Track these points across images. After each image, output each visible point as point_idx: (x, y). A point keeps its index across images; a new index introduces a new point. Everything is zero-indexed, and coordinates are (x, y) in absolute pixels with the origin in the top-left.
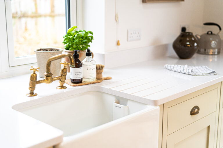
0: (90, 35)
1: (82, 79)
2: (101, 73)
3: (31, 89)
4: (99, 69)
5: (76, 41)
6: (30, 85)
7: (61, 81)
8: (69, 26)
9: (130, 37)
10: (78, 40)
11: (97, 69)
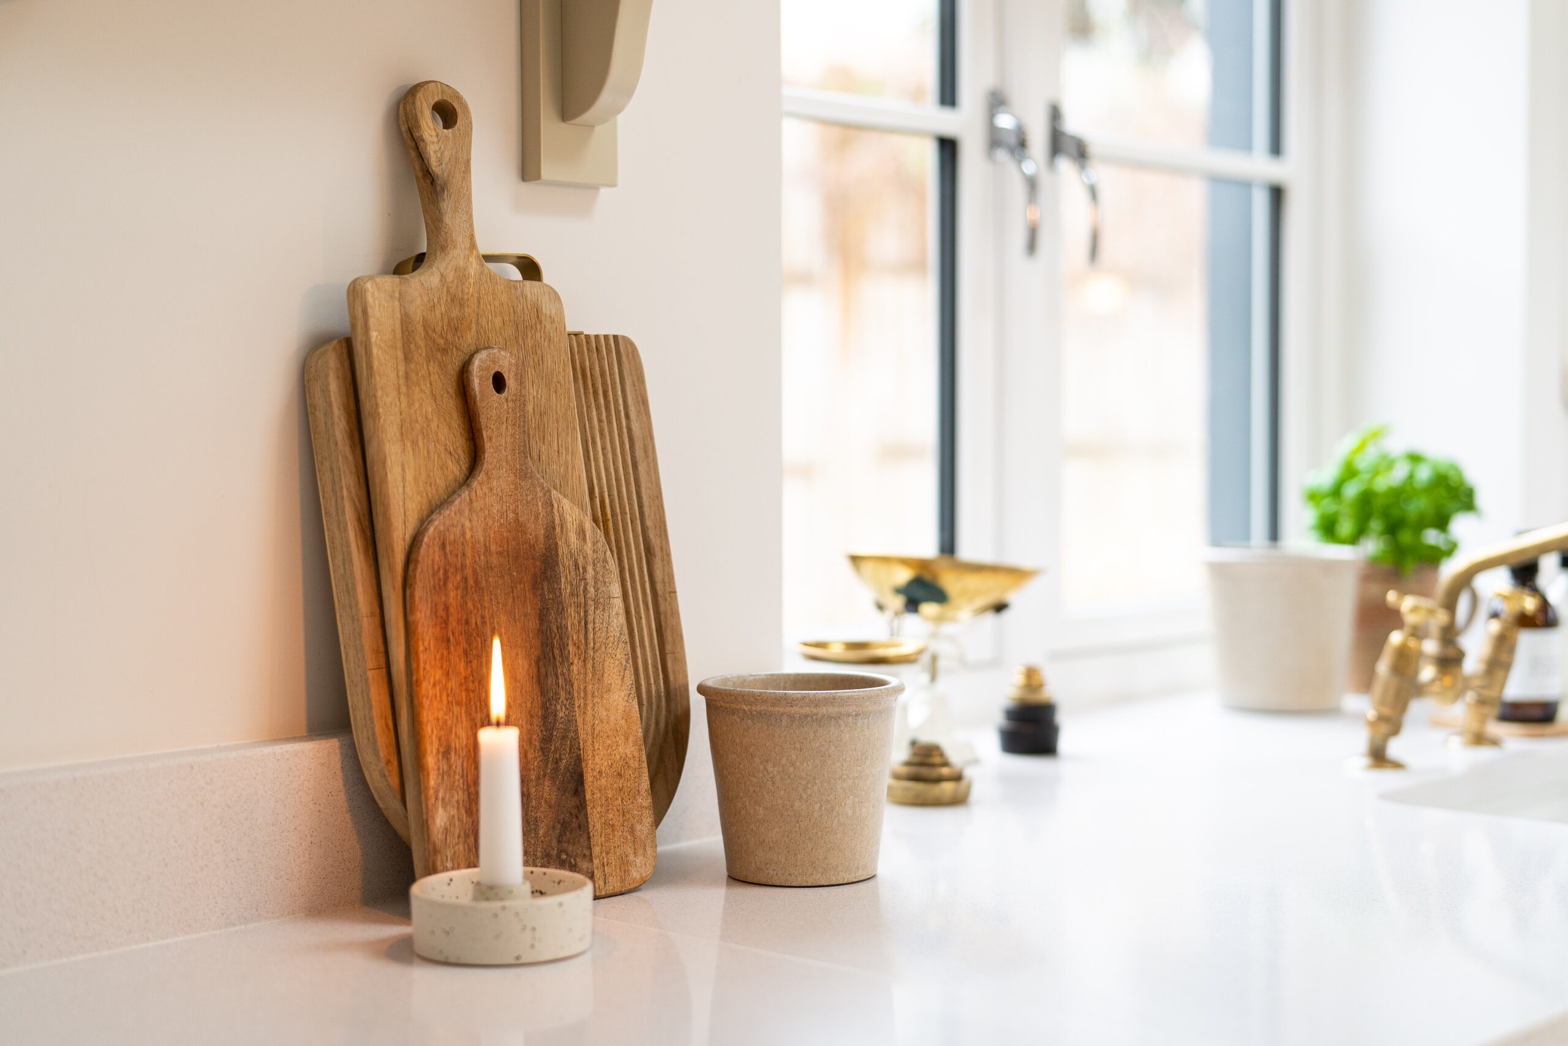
1: (1557, 703)
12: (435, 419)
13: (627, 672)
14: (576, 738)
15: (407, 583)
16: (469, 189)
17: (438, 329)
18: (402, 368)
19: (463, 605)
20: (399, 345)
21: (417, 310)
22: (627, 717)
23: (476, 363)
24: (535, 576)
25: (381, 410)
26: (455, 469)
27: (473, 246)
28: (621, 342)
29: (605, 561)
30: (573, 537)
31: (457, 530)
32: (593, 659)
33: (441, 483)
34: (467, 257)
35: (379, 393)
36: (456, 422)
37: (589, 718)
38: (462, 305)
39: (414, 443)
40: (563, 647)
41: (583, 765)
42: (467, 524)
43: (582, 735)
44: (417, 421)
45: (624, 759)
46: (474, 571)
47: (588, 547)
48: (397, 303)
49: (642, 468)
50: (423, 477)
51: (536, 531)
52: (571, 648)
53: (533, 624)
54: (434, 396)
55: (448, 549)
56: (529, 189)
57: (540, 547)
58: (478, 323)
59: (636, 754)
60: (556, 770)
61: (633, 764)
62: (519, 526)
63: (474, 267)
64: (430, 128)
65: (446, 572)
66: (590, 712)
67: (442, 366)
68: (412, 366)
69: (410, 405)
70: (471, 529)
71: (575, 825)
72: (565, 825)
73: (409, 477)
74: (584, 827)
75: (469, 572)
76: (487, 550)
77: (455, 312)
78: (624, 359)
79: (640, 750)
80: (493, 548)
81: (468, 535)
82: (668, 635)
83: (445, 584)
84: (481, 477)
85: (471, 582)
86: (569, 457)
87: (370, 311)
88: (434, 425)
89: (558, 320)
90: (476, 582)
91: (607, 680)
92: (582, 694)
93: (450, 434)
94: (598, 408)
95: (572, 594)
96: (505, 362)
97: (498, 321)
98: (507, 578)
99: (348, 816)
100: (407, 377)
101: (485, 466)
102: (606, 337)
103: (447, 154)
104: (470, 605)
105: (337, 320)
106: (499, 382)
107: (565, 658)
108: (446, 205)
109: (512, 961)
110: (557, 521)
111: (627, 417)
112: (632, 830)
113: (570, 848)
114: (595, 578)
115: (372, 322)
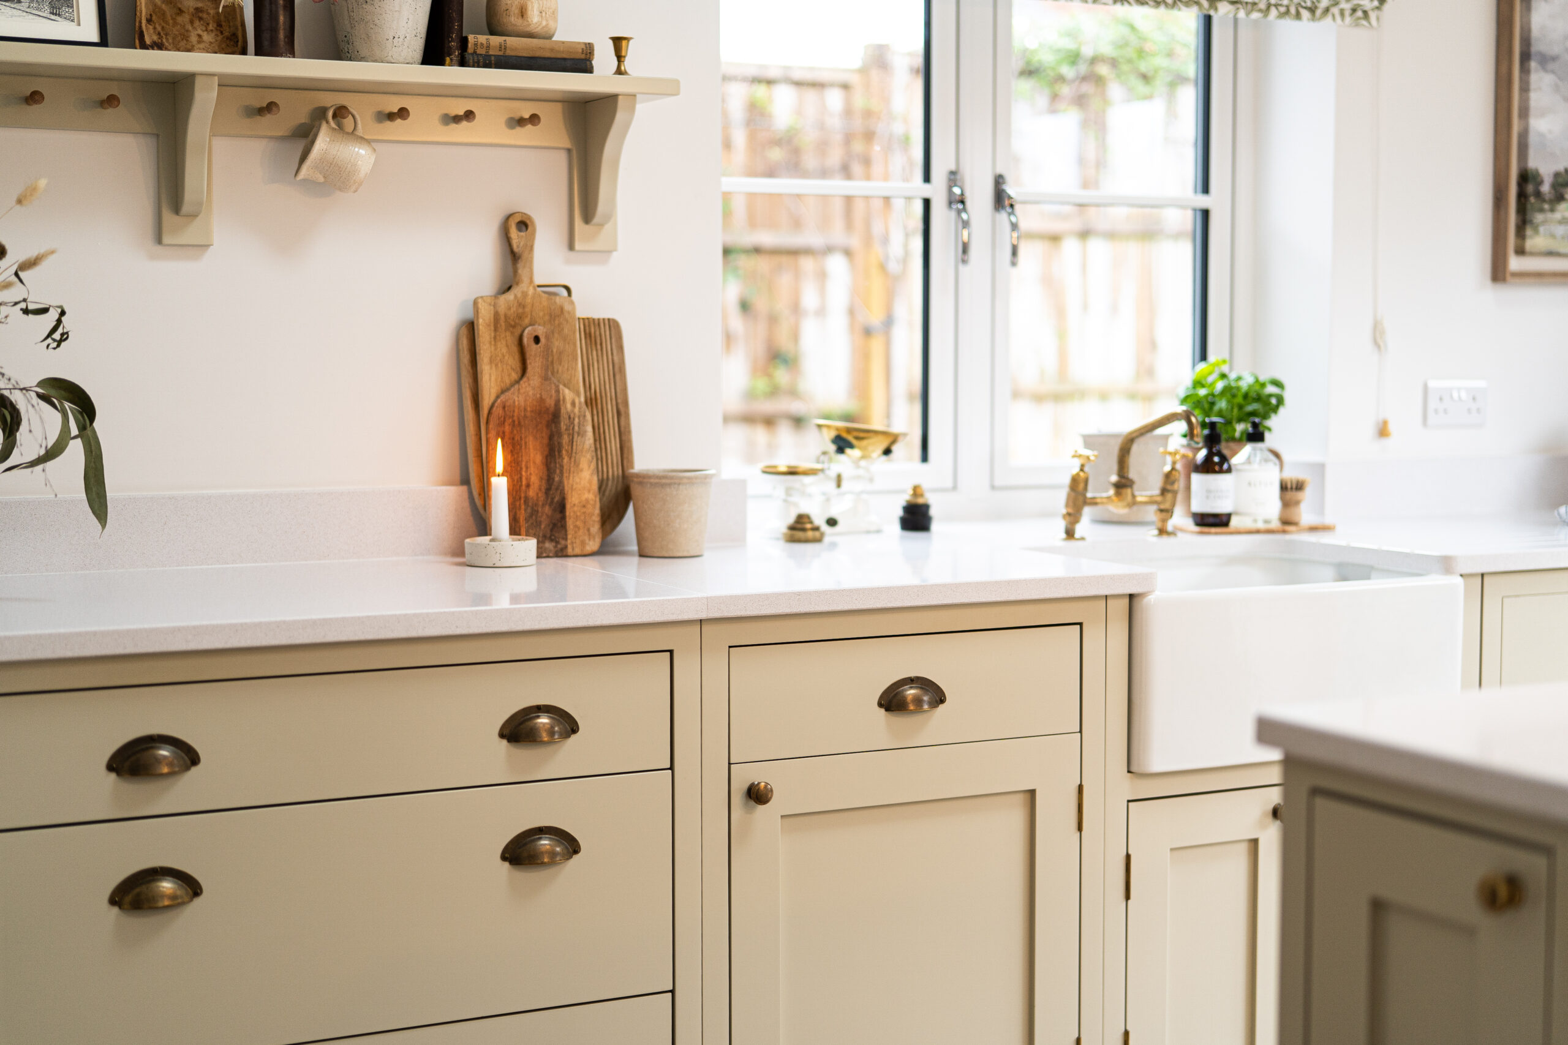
0: (1271, 389)
1: (1229, 516)
2: (1297, 503)
3: (1068, 518)
4: (1290, 490)
5: (1222, 404)
6: (1067, 505)
7: (1162, 511)
8: (1204, 357)
9: (1436, 411)
10: (1229, 402)
11: (1284, 487)
12: (507, 355)
13: (592, 464)
14: (563, 489)
15: (487, 422)
16: (532, 258)
17: (512, 318)
18: (493, 334)
19: (512, 432)
20: (492, 325)
21: (502, 309)
22: (590, 482)
23: (526, 332)
24: (548, 422)
25: (482, 352)
26: (515, 376)
27: (531, 281)
28: (611, 321)
29: (585, 416)
30: (569, 406)
31: (511, 401)
32: (575, 457)
33: (508, 381)
34: (528, 287)
35: (482, 345)
36: (517, 356)
37: (571, 481)
38: (524, 307)
39: (496, 365)
40: (560, 451)
41: (566, 501)
42: (516, 399)
43: (566, 488)
44: (498, 356)
45: (587, 500)
46: (518, 418)
47: (576, 410)
48: (492, 307)
49: (618, 377)
50: (500, 379)
51: (550, 403)
52: (564, 452)
53: (546, 441)
54: (507, 346)
55: (506, 409)
56: (572, 254)
57: (552, 409)
58: (531, 315)
59: (594, 498)
60: (552, 502)
61: (591, 502)
62: (542, 400)
63: (531, 291)
64: (514, 233)
65: (504, 418)
66: (571, 478)
67: (512, 333)
68: (498, 333)
69: (496, 349)
70: (518, 401)
71: (559, 524)
72: (555, 525)
73: (493, 378)
74: (564, 527)
75: (516, 418)
76: (525, 410)
77: (520, 310)
78: (612, 328)
79: (596, 497)
80: (529, 409)
81: (517, 403)
82: (626, 451)
83: (504, 423)
84: (525, 379)
85: (516, 423)
86: (573, 372)
87: (479, 310)
88: (506, 358)
89: (572, 313)
90: (519, 422)
91: (581, 466)
92: (568, 471)
93: (513, 361)
94: (597, 350)
95: (566, 430)
96: (540, 331)
97: (541, 314)
98: (534, 421)
99: (471, 518)
100: (495, 338)
101: (527, 375)
102: (604, 319)
103: (522, 244)
104: (515, 432)
105: (469, 314)
106: (537, 340)
107: (560, 456)
108: (520, 265)
109: (492, 565)
110: (561, 398)
111: (612, 354)
112: (589, 530)
113: (557, 535)
114: (579, 423)
115: (480, 315)
